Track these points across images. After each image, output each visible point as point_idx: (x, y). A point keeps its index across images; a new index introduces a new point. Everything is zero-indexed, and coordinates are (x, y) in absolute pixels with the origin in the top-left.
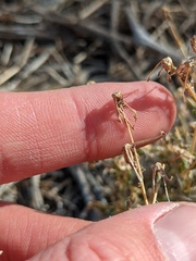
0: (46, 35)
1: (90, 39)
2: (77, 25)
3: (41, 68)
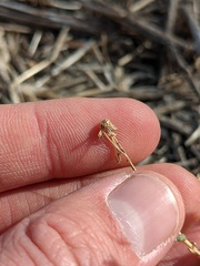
0: (85, 26)
1: (139, 37)
2: (125, 19)
3: (74, 65)
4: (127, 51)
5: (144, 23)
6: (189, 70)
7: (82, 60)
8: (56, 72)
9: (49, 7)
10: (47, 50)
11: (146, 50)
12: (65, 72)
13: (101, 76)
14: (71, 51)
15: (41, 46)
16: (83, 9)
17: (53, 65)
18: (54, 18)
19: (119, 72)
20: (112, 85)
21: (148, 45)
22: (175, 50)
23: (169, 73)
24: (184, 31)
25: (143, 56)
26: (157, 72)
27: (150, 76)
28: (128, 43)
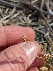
1: (33, 10)
4: (30, 13)
5: (35, 6)
6: (46, 18)
7: (19, 15)
8: (12, 18)
9: (11, 2)
10: (10, 12)
11: (35, 13)
12: (14, 18)
13: (23, 19)
14: (16, 13)
15: (8, 11)
16: (20, 2)
17: (11, 16)
18: (12, 4)
19: (28, 18)
20: (26, 22)
21: (36, 12)
22: (42, 13)
23: (41, 19)
24: (45, 9)
25: (34, 15)
26: (38, 19)
27: (36, 20)
28: (31, 11)
